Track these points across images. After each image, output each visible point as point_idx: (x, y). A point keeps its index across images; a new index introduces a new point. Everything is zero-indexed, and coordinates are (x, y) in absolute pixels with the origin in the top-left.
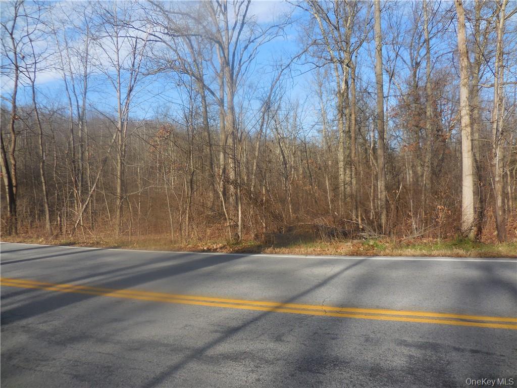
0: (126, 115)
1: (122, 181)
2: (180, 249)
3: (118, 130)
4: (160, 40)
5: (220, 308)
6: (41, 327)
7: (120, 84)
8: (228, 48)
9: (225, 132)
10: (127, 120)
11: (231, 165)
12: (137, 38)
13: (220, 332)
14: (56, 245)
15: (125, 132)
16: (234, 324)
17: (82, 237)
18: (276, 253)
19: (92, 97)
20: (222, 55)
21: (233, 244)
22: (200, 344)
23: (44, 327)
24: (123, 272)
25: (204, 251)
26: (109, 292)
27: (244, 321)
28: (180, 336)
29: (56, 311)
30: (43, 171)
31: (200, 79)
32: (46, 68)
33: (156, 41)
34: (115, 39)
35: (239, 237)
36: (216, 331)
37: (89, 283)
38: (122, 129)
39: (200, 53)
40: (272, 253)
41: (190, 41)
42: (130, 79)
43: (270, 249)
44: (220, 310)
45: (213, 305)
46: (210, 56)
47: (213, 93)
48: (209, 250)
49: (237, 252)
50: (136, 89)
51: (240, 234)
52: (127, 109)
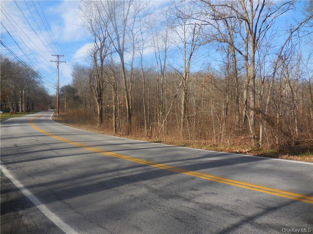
0: (188, 69)
1: (185, 108)
2: (222, 150)
3: (183, 78)
4: (209, 24)
5: (258, 192)
6: (154, 187)
7: (185, 52)
8: (252, 23)
9: (248, 77)
10: (189, 72)
11: (252, 98)
12: (195, 24)
13: (263, 209)
14: (152, 142)
15: (187, 79)
16: (271, 205)
17: (164, 139)
18: (290, 159)
19: (169, 61)
20: (248, 27)
21: (257, 150)
22: (250, 213)
23: (155, 187)
24: (191, 161)
25: (237, 153)
26: (186, 172)
27: (278, 204)
28: (235, 206)
29: (160, 178)
30: (145, 102)
31: (232, 44)
32: (147, 47)
33: (206, 24)
34: (183, 26)
35: (260, 146)
36: (260, 208)
39: (233, 29)
40: (287, 159)
41: (226, 22)
42: (191, 49)
43: (286, 156)
44: (258, 193)
45: (252, 189)
46: (239, 30)
47: (240, 53)
48: (241, 153)
49: (261, 155)
50: (194, 54)
51: (260, 144)
52: (189, 66)
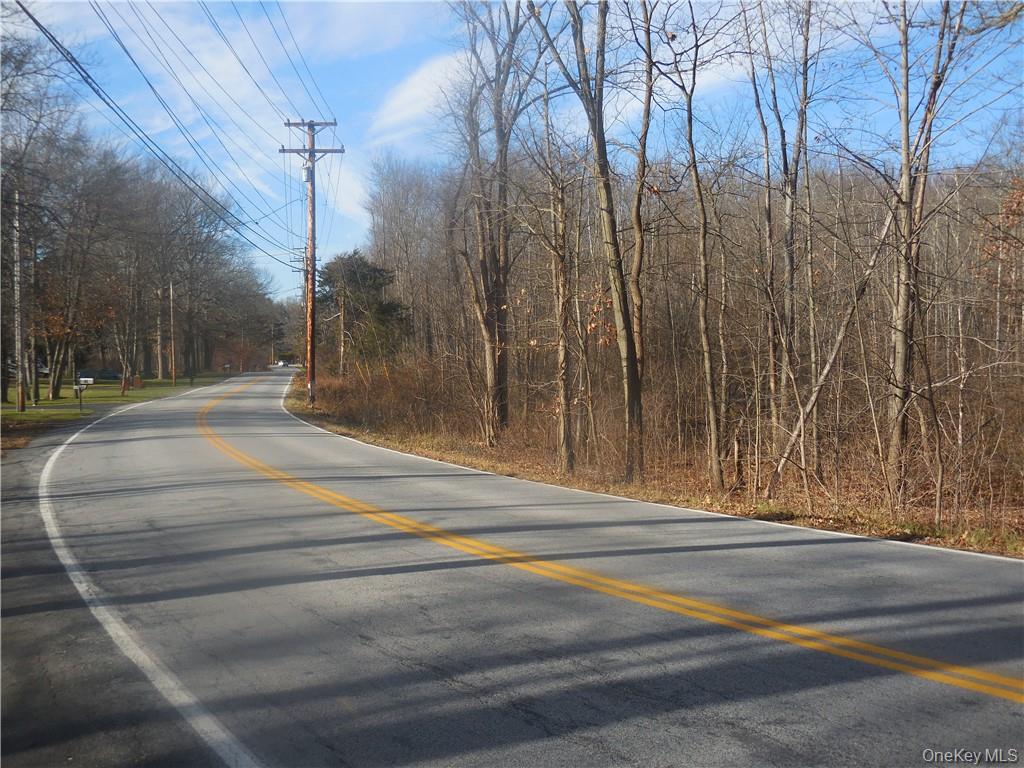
0: (925, 155)
1: (910, 346)
3: (900, 200)
6: (773, 733)
10: (926, 169)
14: (746, 516)
15: (918, 205)
17: (805, 501)
30: (706, 322)
32: (715, 57)
37: (862, 632)
38: (911, 198)
42: (936, 50)
50: (955, 76)
52: (927, 141)
